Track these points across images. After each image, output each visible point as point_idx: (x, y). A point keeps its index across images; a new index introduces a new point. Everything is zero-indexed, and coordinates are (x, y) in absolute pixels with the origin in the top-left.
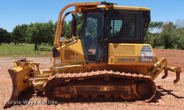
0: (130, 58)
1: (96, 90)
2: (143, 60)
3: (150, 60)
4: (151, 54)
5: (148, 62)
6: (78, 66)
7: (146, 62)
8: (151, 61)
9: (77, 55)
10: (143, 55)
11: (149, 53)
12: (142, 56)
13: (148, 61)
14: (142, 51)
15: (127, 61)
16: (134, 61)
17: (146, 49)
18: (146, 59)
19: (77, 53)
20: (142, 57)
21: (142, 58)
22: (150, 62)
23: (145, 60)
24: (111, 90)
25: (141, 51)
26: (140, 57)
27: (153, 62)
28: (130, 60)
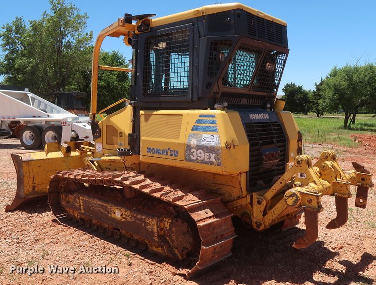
0: (169, 149)
1: (106, 213)
2: (194, 156)
3: (210, 157)
4: (215, 140)
5: (206, 163)
6: (115, 160)
7: (203, 162)
8: (214, 160)
9: (120, 136)
10: (194, 142)
11: (208, 136)
12: (192, 143)
13: (206, 159)
14: (195, 129)
15: (163, 156)
16: (176, 156)
17: (204, 123)
18: (201, 153)
19: (120, 133)
20: (193, 148)
21: (192, 151)
22: (212, 163)
23: (199, 154)
24: (126, 219)
25: (192, 130)
26: (188, 147)
27: (218, 165)
28: (169, 154)
